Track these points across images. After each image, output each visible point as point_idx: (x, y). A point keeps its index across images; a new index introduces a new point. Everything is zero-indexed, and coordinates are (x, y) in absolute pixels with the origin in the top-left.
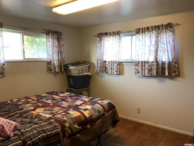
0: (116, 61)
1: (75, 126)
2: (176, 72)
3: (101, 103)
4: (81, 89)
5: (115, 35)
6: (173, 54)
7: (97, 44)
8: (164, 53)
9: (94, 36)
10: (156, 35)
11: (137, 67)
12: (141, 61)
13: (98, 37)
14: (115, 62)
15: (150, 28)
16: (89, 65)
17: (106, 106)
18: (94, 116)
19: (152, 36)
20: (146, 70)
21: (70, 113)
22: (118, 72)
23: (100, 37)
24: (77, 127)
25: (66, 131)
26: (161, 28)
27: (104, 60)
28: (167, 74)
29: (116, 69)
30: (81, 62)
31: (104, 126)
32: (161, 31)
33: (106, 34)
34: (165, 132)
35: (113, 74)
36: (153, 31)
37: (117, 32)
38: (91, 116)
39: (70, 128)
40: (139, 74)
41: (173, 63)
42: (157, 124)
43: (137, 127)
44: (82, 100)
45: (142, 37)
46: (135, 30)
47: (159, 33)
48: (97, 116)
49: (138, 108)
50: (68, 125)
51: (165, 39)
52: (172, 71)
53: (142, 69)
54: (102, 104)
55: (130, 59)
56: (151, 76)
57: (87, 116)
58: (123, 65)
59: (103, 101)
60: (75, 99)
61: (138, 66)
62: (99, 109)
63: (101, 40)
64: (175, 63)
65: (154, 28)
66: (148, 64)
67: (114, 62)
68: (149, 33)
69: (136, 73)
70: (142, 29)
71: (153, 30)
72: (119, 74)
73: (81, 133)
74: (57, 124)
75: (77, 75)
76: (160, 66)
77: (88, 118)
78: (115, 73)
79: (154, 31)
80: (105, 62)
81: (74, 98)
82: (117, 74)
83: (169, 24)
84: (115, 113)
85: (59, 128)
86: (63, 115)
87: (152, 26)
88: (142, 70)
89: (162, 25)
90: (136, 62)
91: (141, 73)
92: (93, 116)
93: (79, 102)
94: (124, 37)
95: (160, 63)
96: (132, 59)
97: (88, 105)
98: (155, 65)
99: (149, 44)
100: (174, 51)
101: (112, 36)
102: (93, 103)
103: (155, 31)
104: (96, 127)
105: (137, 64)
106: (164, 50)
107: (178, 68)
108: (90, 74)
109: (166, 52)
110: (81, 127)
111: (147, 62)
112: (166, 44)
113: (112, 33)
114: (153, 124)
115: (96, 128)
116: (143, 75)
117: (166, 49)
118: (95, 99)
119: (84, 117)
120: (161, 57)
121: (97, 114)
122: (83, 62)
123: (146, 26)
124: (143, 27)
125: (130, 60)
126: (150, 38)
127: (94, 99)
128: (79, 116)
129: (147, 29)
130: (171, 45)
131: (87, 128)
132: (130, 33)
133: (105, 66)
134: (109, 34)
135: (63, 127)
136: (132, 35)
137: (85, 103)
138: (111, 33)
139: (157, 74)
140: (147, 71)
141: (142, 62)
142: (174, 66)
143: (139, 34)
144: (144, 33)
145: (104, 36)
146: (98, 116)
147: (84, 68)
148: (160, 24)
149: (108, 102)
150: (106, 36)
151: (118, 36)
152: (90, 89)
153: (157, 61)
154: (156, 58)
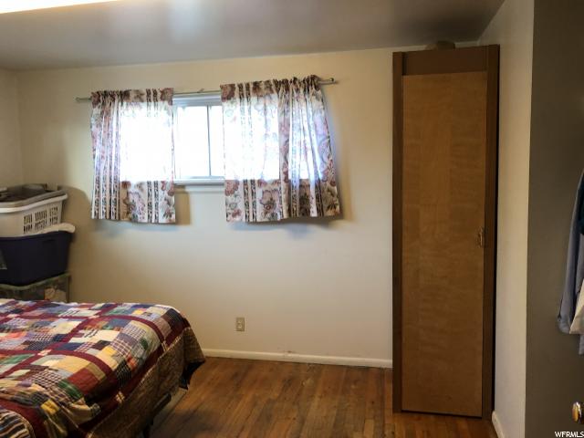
0: (163, 182)
1: (77, 406)
2: (335, 208)
3: (145, 318)
4: (40, 283)
5: (156, 100)
6: (325, 159)
7: (94, 127)
8: (303, 156)
9: (79, 100)
10: (279, 106)
11: (231, 199)
12: (241, 180)
13: (95, 104)
14: (160, 185)
15: (263, 86)
16: (65, 197)
17: (163, 324)
18: (133, 361)
19: (268, 108)
20: (259, 206)
21: (47, 367)
22: (174, 216)
23: (104, 104)
24: (85, 407)
25: (48, 430)
26: (292, 86)
27: (122, 179)
28: (314, 213)
29: (166, 206)
30: (34, 187)
31: (162, 387)
32: (293, 95)
33: (124, 95)
34: (317, 369)
35: (157, 223)
36: (273, 96)
37: (163, 92)
38: (124, 364)
39: (61, 416)
40: (238, 219)
41: (328, 184)
42: (294, 353)
43: (242, 371)
44: (71, 318)
45: (242, 111)
46: (219, 89)
47: (288, 103)
48: (141, 358)
49: (240, 316)
50: (52, 407)
51: (305, 118)
52: (325, 206)
53: (248, 202)
54: (149, 319)
55: (208, 175)
56: (273, 222)
57: (112, 364)
58: (186, 193)
59: (149, 310)
60: (41, 317)
61: (236, 196)
62: (145, 337)
63: (106, 114)
64: (333, 184)
65: (273, 87)
66: (264, 188)
67: (156, 184)
68: (262, 100)
69: (230, 216)
70: (240, 87)
71: (272, 92)
72: (177, 223)
73: (99, 424)
74: (12, 414)
75: (21, 234)
76: (296, 192)
77: (116, 370)
78: (162, 220)
79: (275, 96)
80: (126, 184)
81: (37, 312)
82: (171, 223)
83: (313, 77)
84: (190, 340)
85: (22, 427)
86: (20, 378)
87: (268, 81)
88: (247, 205)
89: (295, 79)
90: (228, 182)
91: (243, 214)
92: (129, 360)
93: (62, 327)
94: (184, 108)
95: (296, 184)
96: (212, 174)
97: (103, 329)
98: (283, 191)
99: (263, 131)
100: (328, 150)
101: (145, 103)
102: (117, 320)
103: (276, 94)
104: (142, 394)
105: (231, 188)
106: (303, 147)
107: (339, 196)
108: (70, 228)
109: (310, 153)
110: (96, 407)
111: (261, 183)
112: (307, 132)
113: (145, 92)
114: (281, 355)
115: (141, 398)
116: (251, 220)
117: (309, 146)
118: (119, 308)
119: (103, 370)
120: (297, 167)
121: (140, 352)
122: (41, 188)
123: (252, 80)
124: (244, 81)
125: (206, 177)
126: (265, 114)
127: (115, 306)
128: (83, 372)
129: (254, 89)
130: (320, 136)
131: (117, 403)
132: (201, 97)
133: (128, 198)
134: (132, 95)
135: (37, 418)
136: (208, 105)
137: (86, 323)
138: (142, 94)
139: (290, 215)
140: (260, 209)
141: (245, 182)
142: (329, 190)
143: (232, 103)
144: (246, 99)
145: (116, 101)
146: (144, 358)
147: (47, 209)
148: (290, 78)
149: (166, 311)
150: (125, 103)
151: (166, 103)
152: (70, 278)
153: (286, 180)
154: (285, 170)
